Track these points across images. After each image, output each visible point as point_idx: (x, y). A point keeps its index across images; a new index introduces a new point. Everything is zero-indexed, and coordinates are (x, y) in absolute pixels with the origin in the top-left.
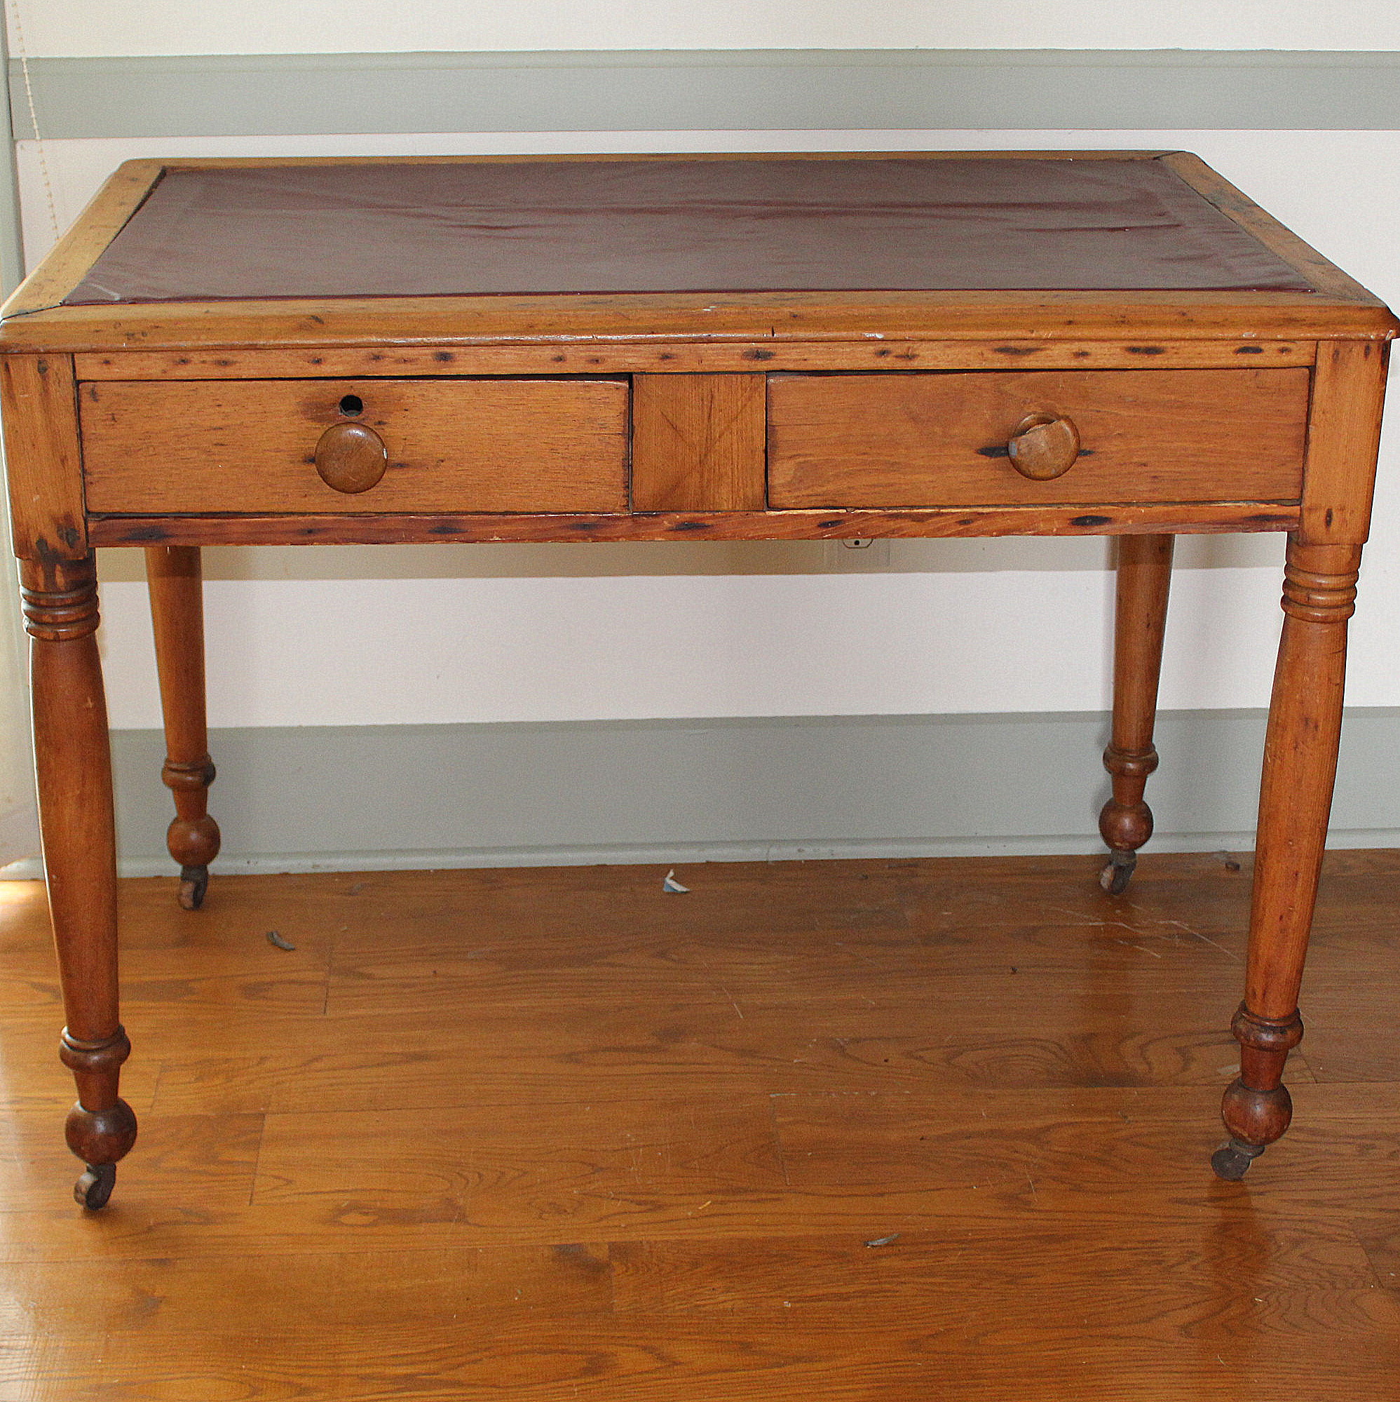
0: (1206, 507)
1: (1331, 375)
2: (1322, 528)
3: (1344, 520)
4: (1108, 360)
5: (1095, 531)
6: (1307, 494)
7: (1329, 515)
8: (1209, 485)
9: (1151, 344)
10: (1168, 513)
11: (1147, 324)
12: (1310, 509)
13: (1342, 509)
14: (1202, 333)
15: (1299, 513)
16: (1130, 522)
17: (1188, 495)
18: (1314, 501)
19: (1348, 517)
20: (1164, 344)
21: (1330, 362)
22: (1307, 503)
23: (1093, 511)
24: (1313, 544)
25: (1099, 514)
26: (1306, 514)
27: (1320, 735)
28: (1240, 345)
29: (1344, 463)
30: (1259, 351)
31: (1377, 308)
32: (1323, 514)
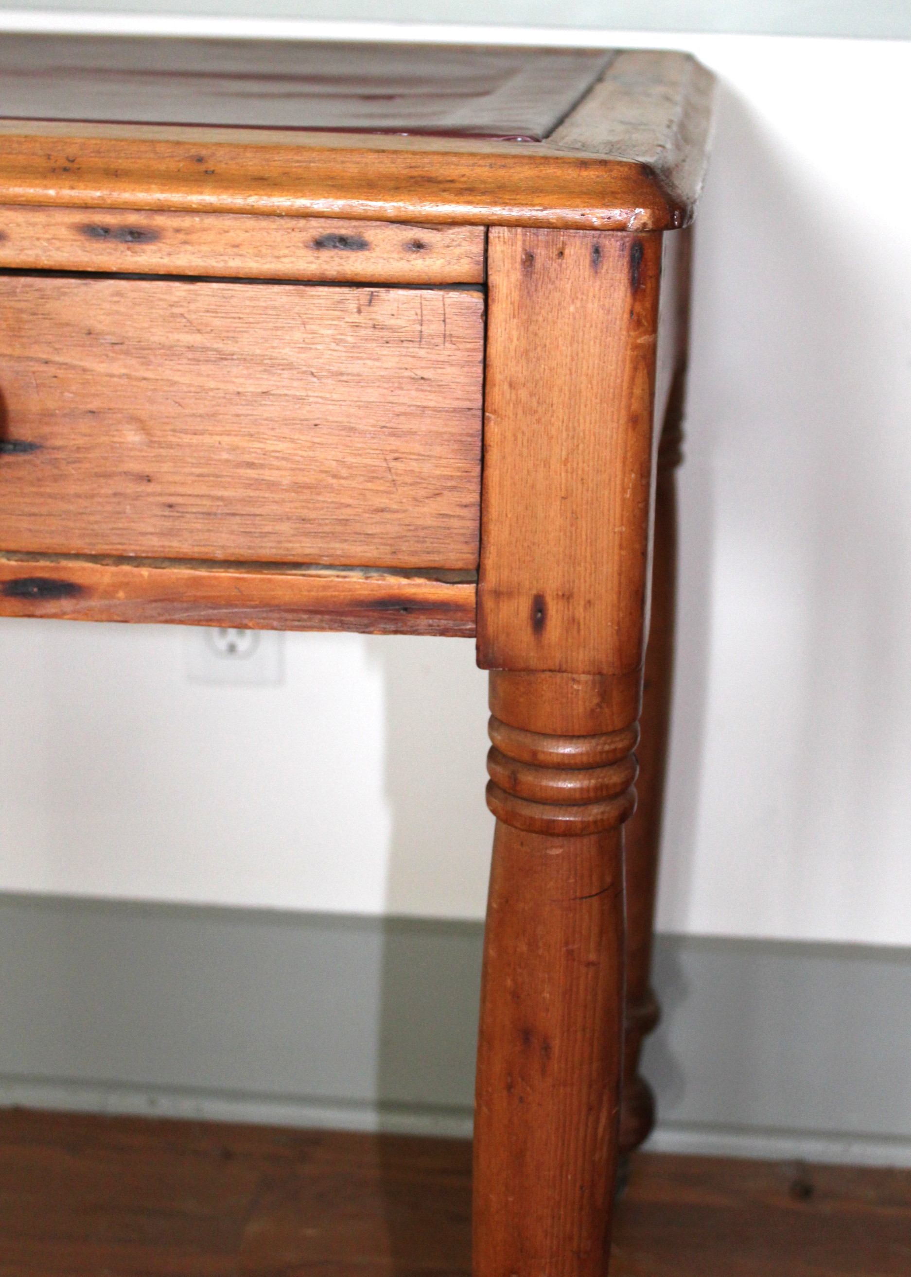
0: (292, 577)
1: (521, 306)
2: (525, 635)
3: (573, 621)
4: (45, 250)
5: (53, 611)
6: (490, 562)
7: (539, 607)
8: (285, 527)
9: (133, 219)
10: (196, 582)
11: (115, 175)
12: (497, 594)
13: (567, 597)
14: (226, 199)
15: (473, 599)
16: (121, 594)
17: (239, 547)
18: (505, 573)
19: (580, 612)
20: (160, 220)
21: (517, 275)
22: (491, 579)
23: (42, 569)
24: (529, 671)
25: (55, 576)
26: (489, 604)
27: (555, 1066)
28: (318, 228)
29: (564, 498)
30: (361, 245)
31: (620, 163)
32: (523, 606)
